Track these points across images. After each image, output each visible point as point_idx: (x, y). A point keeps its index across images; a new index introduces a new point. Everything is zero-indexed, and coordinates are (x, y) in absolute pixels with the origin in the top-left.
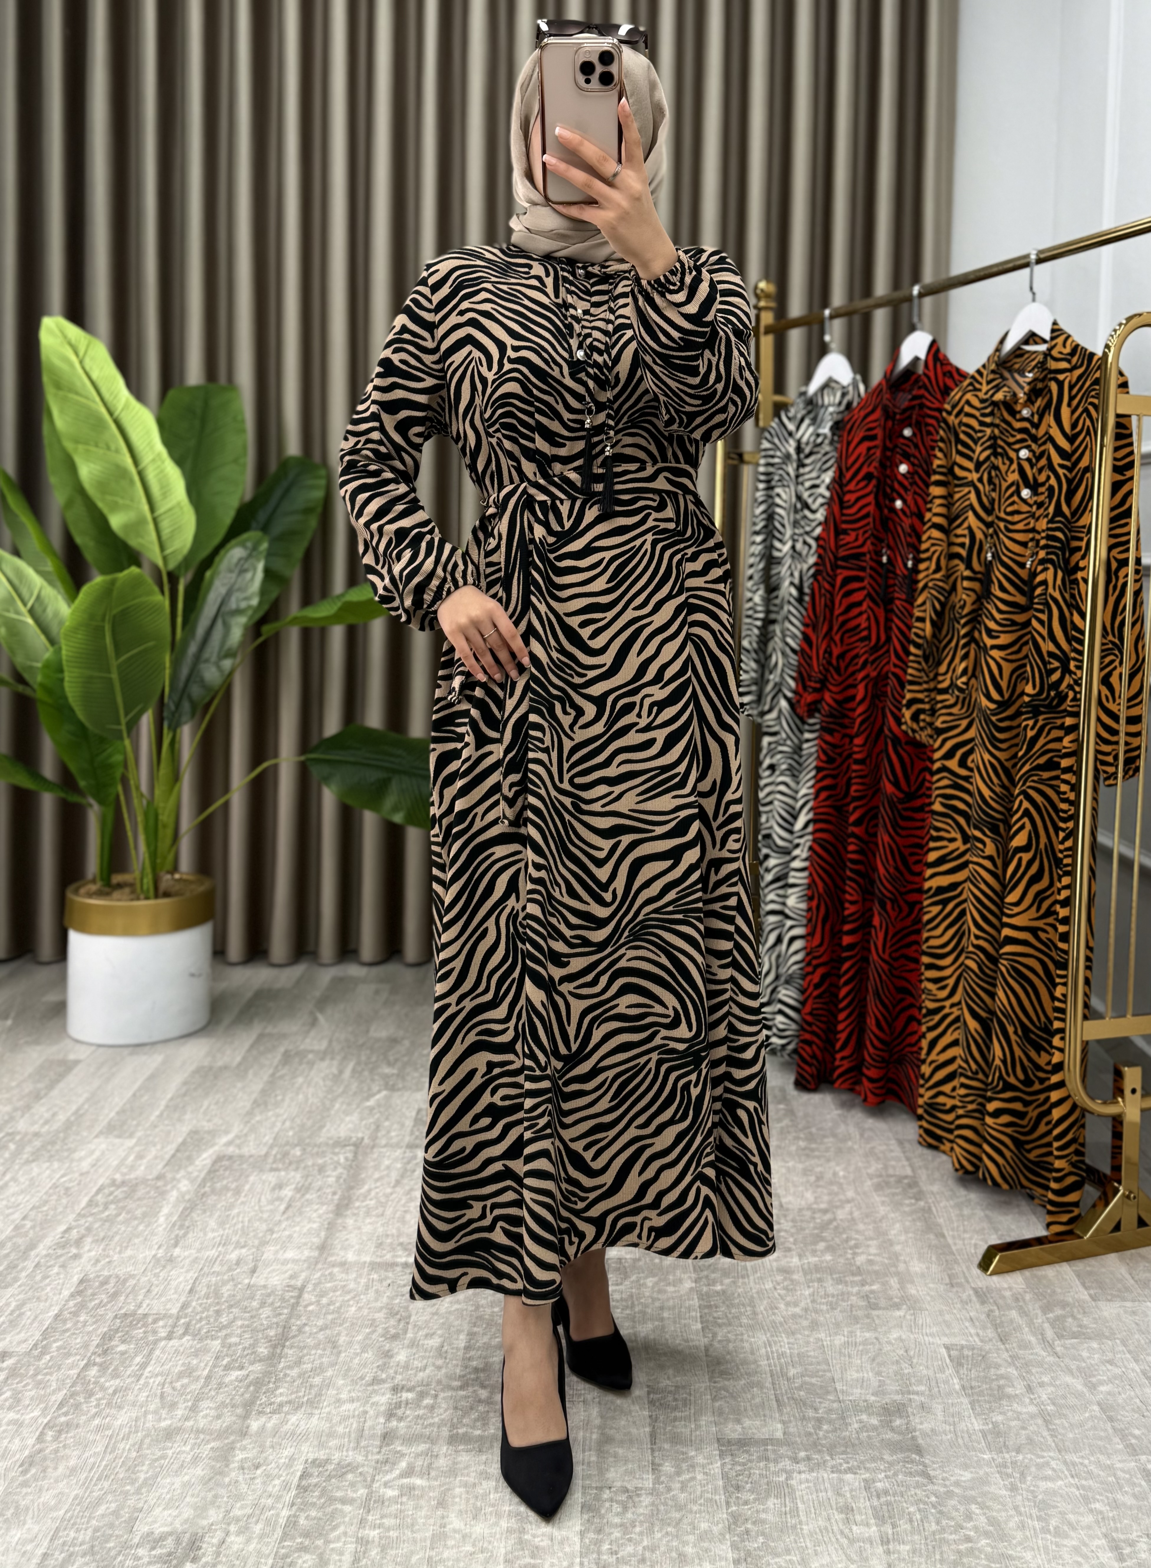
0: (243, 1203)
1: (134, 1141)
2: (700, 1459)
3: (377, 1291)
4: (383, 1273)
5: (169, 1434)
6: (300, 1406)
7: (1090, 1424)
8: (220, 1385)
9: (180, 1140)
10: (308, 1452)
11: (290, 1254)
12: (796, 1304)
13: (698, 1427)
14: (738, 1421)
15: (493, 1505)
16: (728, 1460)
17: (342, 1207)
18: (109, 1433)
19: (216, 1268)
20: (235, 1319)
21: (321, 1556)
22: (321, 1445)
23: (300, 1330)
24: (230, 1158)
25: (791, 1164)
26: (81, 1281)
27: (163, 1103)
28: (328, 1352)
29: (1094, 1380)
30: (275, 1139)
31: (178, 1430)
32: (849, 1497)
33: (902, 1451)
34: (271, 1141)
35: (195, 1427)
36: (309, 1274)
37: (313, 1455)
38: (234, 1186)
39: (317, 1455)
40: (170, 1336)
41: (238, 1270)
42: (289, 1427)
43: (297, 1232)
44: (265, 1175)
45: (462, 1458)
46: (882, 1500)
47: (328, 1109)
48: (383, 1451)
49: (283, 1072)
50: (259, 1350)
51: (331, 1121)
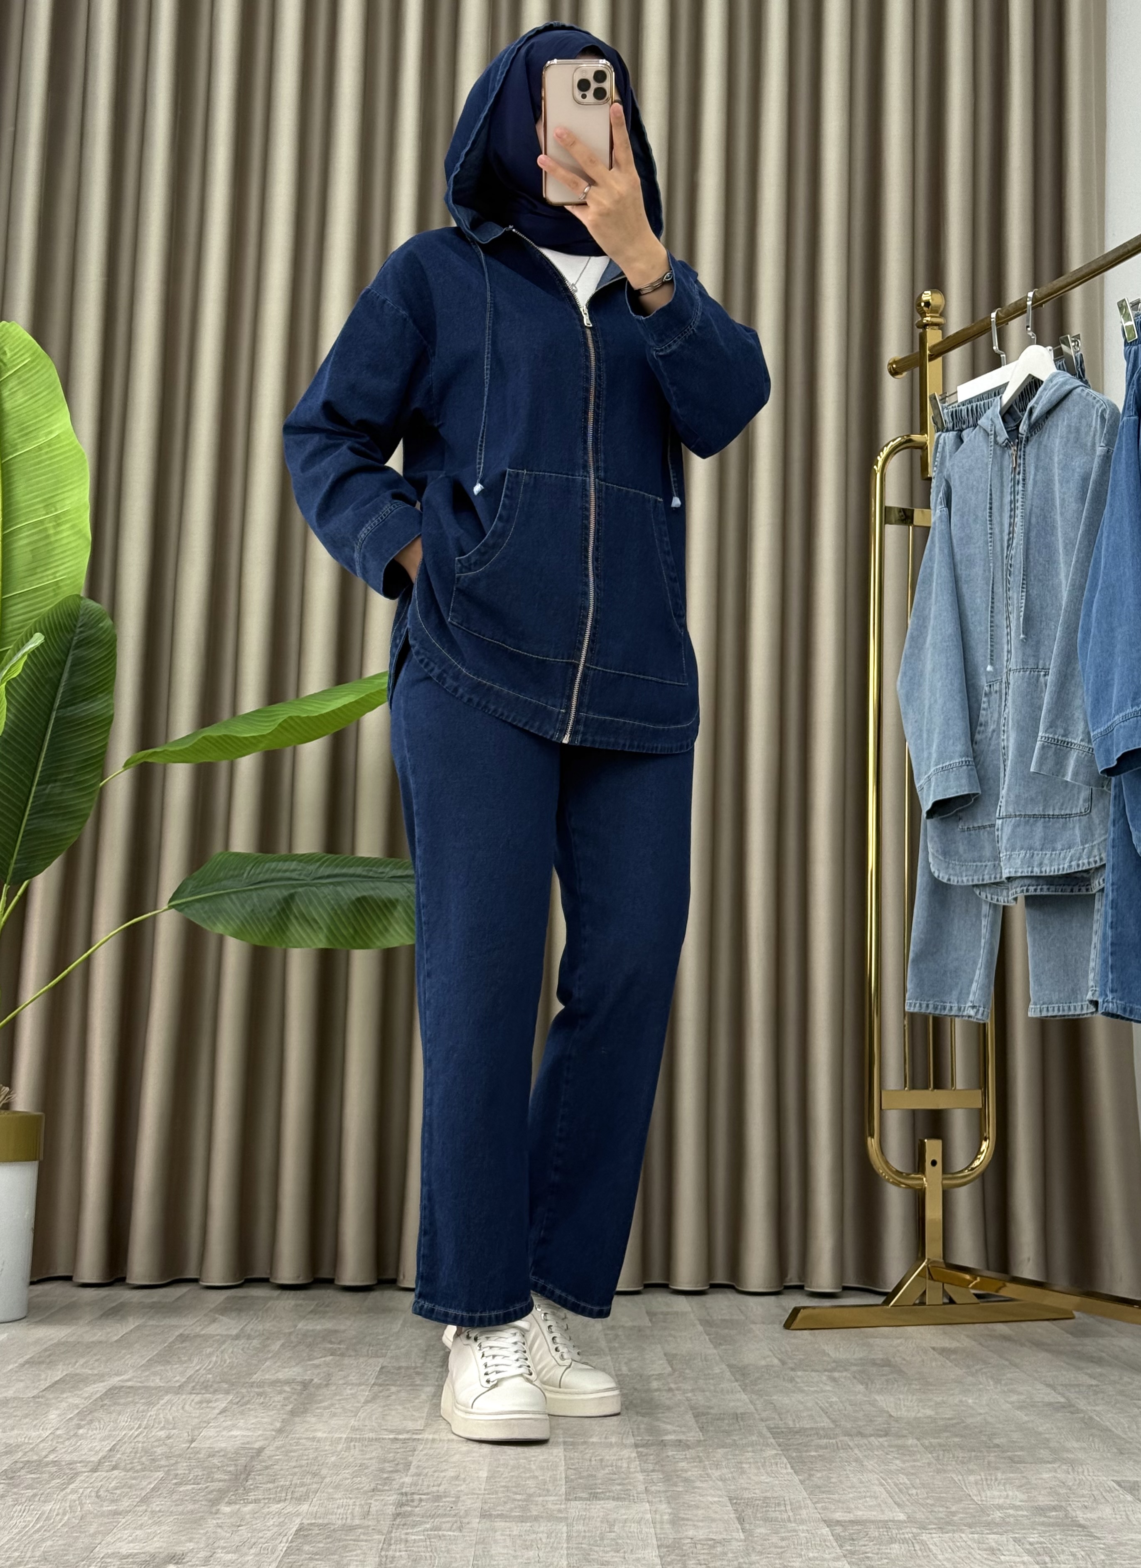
0: (160, 1409)
3: (361, 1451)
4: (366, 1443)
5: (117, 1513)
6: (282, 1501)
8: (172, 1492)
9: (55, 1379)
10: (302, 1520)
11: (237, 1433)
13: (797, 1515)
14: (848, 1513)
16: (838, 1528)
17: (297, 1412)
18: (37, 1512)
19: (141, 1439)
20: (177, 1463)
21: (338, 1563)
22: (317, 1518)
23: (267, 1468)
24: (132, 1387)
28: (308, 1477)
30: (189, 1379)
31: (128, 1511)
32: (993, 1544)
33: (1059, 1526)
34: (184, 1380)
35: (149, 1510)
36: (267, 1442)
37: (309, 1522)
38: (143, 1401)
39: (313, 1521)
40: (94, 1470)
41: (171, 1440)
42: (271, 1509)
43: (241, 1423)
44: (184, 1397)
45: (499, 1524)
46: (1036, 1546)
47: (256, 1365)
48: (398, 1520)
49: (184, 1345)
50: (216, 1476)
51: (263, 1371)
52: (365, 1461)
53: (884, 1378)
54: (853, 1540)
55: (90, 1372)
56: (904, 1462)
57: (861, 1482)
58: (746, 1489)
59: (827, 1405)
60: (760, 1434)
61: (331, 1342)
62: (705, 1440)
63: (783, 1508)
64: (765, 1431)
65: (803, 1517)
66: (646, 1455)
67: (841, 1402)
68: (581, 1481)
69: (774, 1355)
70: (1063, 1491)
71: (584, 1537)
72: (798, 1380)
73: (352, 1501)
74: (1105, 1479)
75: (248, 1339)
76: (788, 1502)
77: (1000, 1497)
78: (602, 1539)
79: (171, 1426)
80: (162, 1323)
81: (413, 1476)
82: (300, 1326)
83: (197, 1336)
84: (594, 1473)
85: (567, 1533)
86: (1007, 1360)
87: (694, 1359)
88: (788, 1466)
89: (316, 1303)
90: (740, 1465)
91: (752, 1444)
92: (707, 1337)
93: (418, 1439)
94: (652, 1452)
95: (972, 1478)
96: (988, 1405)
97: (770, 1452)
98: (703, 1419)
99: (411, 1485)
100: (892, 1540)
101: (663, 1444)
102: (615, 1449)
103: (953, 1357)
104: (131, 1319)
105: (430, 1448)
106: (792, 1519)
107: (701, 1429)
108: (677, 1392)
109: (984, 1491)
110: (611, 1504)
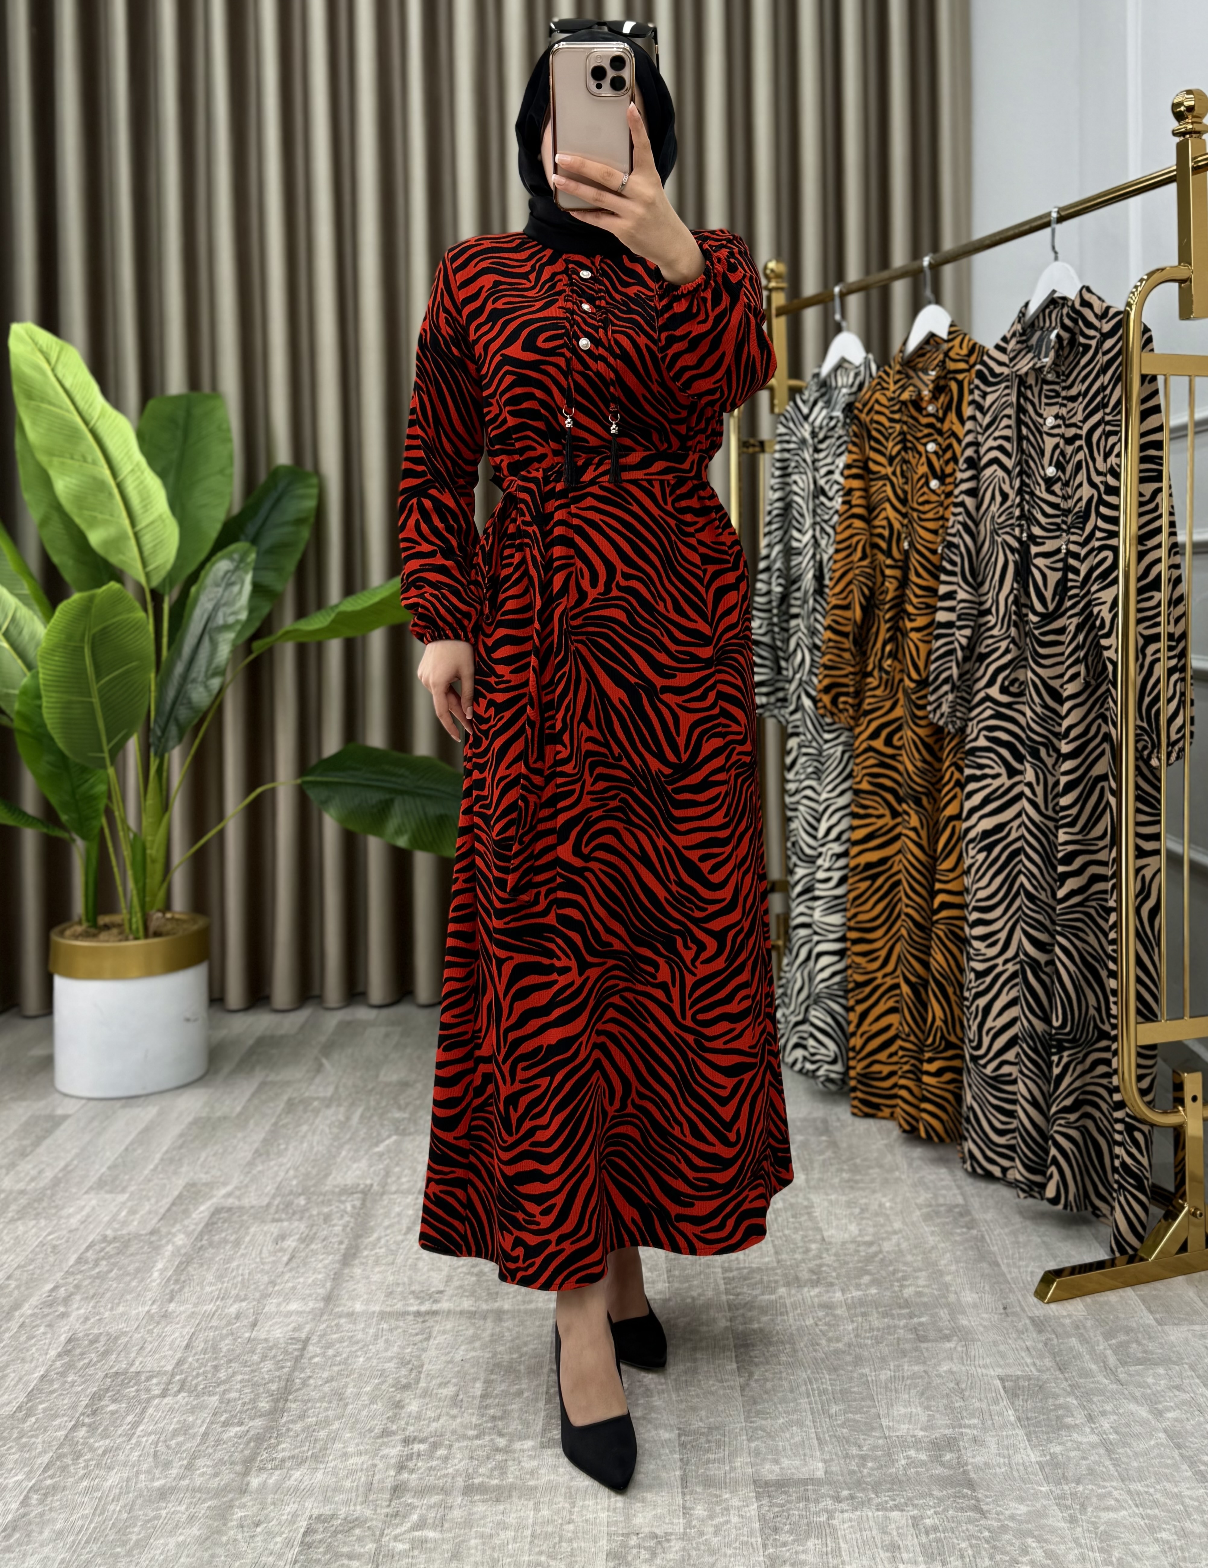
0: (243, 1255)
1: (126, 1196)
2: (735, 1502)
3: (387, 1341)
4: (393, 1323)
5: (163, 1494)
6: (304, 1461)
7: (1156, 1451)
8: (218, 1442)
9: (176, 1193)
10: (312, 1507)
11: (294, 1306)
12: (838, 1340)
13: (733, 1469)
14: (776, 1462)
15: (512, 1556)
16: (765, 1501)
17: (349, 1257)
18: (98, 1494)
19: (214, 1323)
20: (234, 1374)
22: (326, 1500)
23: (304, 1383)
24: (230, 1209)
25: (833, 1197)
26: (69, 1341)
27: (158, 1156)
28: (334, 1405)
29: (1160, 1407)
30: (278, 1188)
31: (173, 1490)
32: (895, 1535)
33: (952, 1485)
34: (273, 1192)
35: (191, 1486)
36: (313, 1326)
37: (318, 1511)
38: (233, 1238)
39: (322, 1511)
40: (164, 1394)
41: (238, 1324)
42: (291, 1482)
43: (301, 1283)
44: (266, 1226)
45: (478, 1508)
47: (334, 1157)
48: (393, 1504)
49: (287, 1120)
50: (260, 1405)
51: (338, 1167)
52: (386, 1365)
53: (821, 1158)
54: (776, 1530)
56: (830, 1340)
57: (792, 1390)
65: (737, 1476)
70: (957, 1403)
75: (338, 1105)
77: (904, 1420)
81: (420, 1396)
83: (301, 1101)
95: (883, 1376)
99: (416, 1418)
105: (444, 1332)
109: (892, 1405)
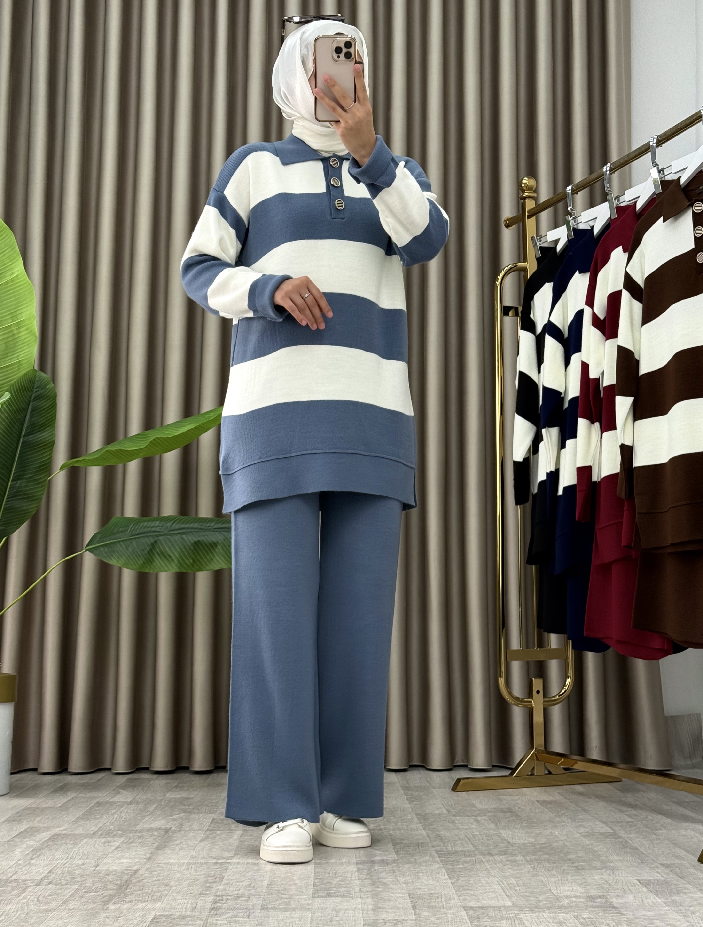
2: (450, 912)
3: (195, 870)
6: (145, 901)
8: (82, 897)
9: (22, 830)
10: (156, 913)
11: (124, 861)
16: (471, 911)
17: (160, 848)
19: (67, 866)
20: (86, 879)
22: (165, 911)
23: (139, 881)
24: (65, 834)
30: (99, 829)
31: (55, 909)
32: (562, 919)
33: (602, 907)
34: (96, 829)
35: (67, 908)
36: (140, 866)
37: (160, 914)
38: (72, 842)
39: (162, 914)
40: (37, 885)
41: (85, 866)
42: (139, 907)
43: (127, 855)
44: (95, 839)
45: (272, 913)
46: (587, 920)
47: (140, 820)
48: (212, 912)
49: (98, 808)
50: (109, 887)
51: (143, 823)
52: (196, 877)
53: (507, 819)
54: (479, 918)
55: (42, 826)
56: (514, 870)
57: (488, 883)
58: (419, 889)
59: (472, 836)
60: (431, 855)
61: (184, 805)
62: (398, 860)
63: (440, 900)
64: (434, 853)
65: (451, 905)
66: (362, 869)
67: (481, 835)
68: (322, 886)
69: (444, 807)
70: (606, 886)
71: (321, 920)
72: (457, 822)
73: (186, 901)
74: (631, 878)
75: (137, 804)
76: (443, 896)
77: (568, 890)
78: (331, 921)
79: (85, 857)
80: (87, 796)
81: (224, 885)
82: (167, 795)
83: (107, 803)
84: (330, 881)
85: (311, 917)
86: (580, 807)
87: (396, 811)
88: (446, 874)
89: (178, 781)
90: (417, 874)
91: (426, 862)
92: (405, 797)
93: (230, 863)
94: (365, 868)
95: (553, 880)
96: (567, 835)
97: (436, 866)
98: (398, 847)
99: (222, 890)
100: (502, 918)
101: (373, 862)
102: (344, 866)
103: (549, 806)
104: (69, 793)
105: (236, 868)
106: (445, 906)
107: (397, 853)
108: (384, 831)
109: (559, 887)
110: (339, 899)
